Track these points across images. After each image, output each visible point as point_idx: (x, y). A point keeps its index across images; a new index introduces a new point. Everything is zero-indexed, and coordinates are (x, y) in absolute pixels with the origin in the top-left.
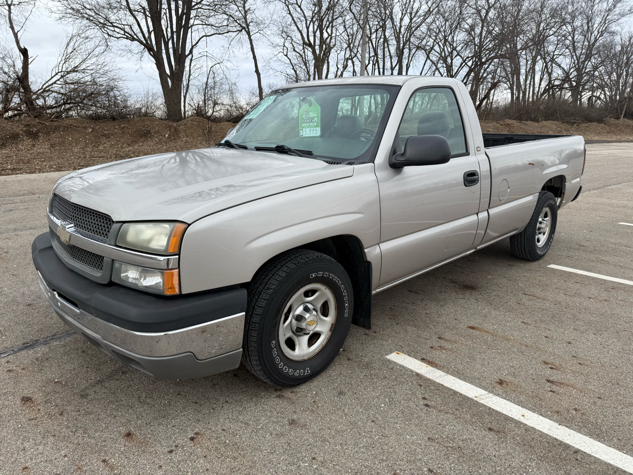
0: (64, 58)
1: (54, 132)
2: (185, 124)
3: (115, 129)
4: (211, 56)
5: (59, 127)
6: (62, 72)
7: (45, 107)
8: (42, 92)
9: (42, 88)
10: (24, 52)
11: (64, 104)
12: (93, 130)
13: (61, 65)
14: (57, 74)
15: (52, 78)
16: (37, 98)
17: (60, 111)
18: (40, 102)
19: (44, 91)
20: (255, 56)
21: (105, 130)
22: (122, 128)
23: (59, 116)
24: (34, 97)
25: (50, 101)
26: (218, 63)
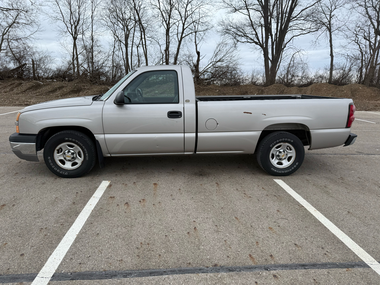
0: (215, 54)
1: (202, 92)
2: (269, 88)
3: (230, 90)
4: (294, 48)
5: (205, 89)
6: (213, 62)
7: (203, 80)
8: (203, 72)
9: (203, 70)
10: (198, 53)
11: (212, 78)
12: (219, 90)
13: (213, 59)
14: (211, 63)
15: (208, 65)
16: (201, 75)
17: (209, 81)
18: (202, 77)
19: (205, 72)
20: (332, 45)
21: (225, 91)
22: (234, 90)
23: (209, 84)
24: (200, 74)
25: (206, 77)
26: (298, 52)
